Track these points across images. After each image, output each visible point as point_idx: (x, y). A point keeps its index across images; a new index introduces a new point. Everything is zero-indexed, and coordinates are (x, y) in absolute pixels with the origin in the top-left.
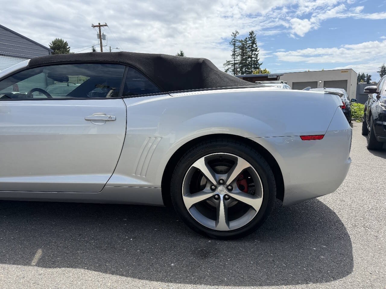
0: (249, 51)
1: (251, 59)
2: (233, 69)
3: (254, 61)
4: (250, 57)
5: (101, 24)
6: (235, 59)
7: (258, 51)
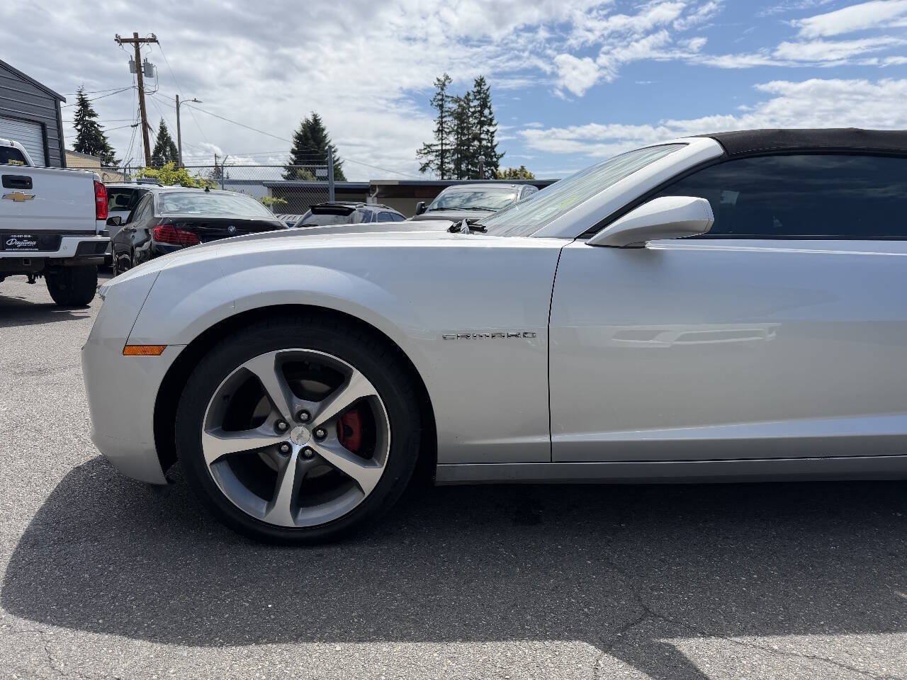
0: (474, 123)
1: (480, 142)
2: (439, 163)
3: (487, 147)
4: (477, 137)
5: (140, 37)
6: (444, 142)
7: (496, 125)
